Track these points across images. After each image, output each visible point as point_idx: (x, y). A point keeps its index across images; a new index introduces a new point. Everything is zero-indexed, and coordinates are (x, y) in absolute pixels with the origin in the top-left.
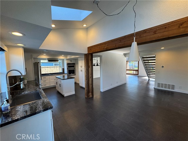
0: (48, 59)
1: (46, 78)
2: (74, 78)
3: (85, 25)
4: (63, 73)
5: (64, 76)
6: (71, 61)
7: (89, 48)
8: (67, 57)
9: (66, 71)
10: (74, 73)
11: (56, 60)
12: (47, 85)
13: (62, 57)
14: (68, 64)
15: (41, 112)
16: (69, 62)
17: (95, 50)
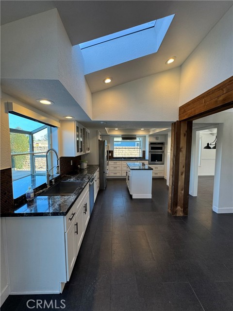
0: (122, 135)
1: (117, 163)
2: (152, 169)
3: (171, 61)
4: (143, 158)
5: (144, 164)
6: (157, 138)
7: (182, 109)
8: (149, 132)
9: (147, 156)
10: (162, 161)
11: (133, 138)
12: (118, 175)
13: (141, 133)
14: (151, 144)
15: (49, 216)
16: (154, 140)
17: (195, 110)
